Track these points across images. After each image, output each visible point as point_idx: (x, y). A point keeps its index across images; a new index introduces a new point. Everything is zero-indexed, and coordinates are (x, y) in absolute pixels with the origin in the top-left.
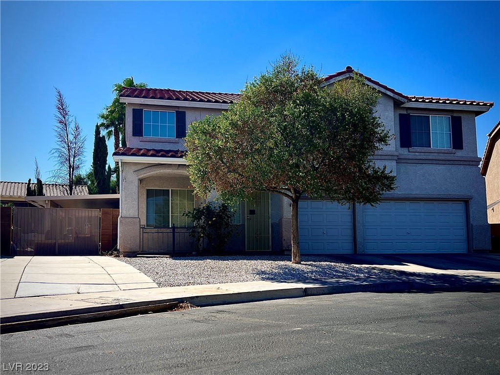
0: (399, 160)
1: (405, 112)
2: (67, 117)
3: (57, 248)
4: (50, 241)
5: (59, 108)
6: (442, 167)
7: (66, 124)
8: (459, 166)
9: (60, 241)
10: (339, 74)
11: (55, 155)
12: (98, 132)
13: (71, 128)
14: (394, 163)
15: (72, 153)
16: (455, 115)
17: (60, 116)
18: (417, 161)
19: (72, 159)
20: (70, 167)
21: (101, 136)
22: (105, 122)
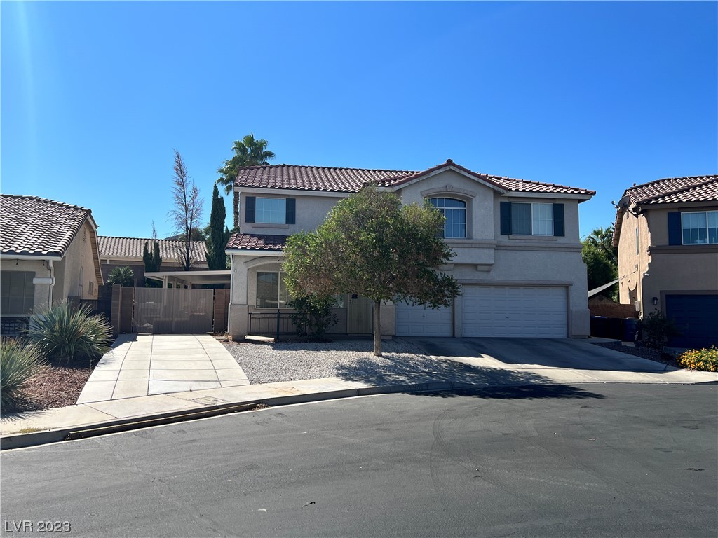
0: (498, 247)
1: (506, 201)
2: (185, 178)
3: (173, 326)
4: (167, 319)
5: (177, 170)
6: (543, 253)
7: (183, 186)
8: (560, 253)
9: (176, 319)
10: (439, 167)
11: (171, 217)
12: (216, 192)
13: (189, 189)
14: (492, 252)
15: (189, 215)
16: (557, 202)
17: (178, 177)
18: (517, 248)
19: (189, 222)
20: (187, 229)
21: (219, 197)
22: (224, 177)
